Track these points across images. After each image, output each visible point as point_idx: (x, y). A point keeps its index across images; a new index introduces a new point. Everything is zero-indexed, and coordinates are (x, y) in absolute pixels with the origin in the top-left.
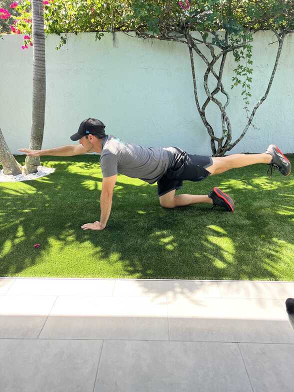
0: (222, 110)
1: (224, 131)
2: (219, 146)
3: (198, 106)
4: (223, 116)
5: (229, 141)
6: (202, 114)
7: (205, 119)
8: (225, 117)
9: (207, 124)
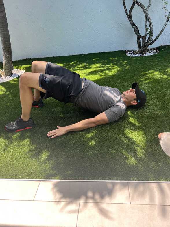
0: (145, 11)
1: (147, 29)
2: (143, 42)
3: (126, 10)
4: (146, 16)
5: (151, 38)
6: (130, 17)
7: (132, 21)
8: (148, 17)
9: (133, 24)
